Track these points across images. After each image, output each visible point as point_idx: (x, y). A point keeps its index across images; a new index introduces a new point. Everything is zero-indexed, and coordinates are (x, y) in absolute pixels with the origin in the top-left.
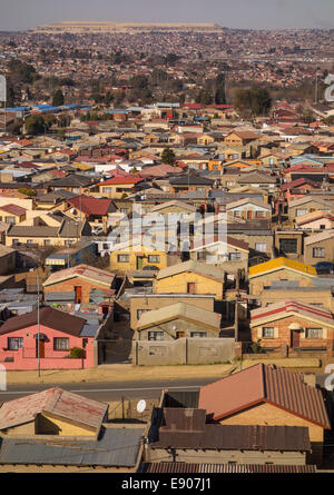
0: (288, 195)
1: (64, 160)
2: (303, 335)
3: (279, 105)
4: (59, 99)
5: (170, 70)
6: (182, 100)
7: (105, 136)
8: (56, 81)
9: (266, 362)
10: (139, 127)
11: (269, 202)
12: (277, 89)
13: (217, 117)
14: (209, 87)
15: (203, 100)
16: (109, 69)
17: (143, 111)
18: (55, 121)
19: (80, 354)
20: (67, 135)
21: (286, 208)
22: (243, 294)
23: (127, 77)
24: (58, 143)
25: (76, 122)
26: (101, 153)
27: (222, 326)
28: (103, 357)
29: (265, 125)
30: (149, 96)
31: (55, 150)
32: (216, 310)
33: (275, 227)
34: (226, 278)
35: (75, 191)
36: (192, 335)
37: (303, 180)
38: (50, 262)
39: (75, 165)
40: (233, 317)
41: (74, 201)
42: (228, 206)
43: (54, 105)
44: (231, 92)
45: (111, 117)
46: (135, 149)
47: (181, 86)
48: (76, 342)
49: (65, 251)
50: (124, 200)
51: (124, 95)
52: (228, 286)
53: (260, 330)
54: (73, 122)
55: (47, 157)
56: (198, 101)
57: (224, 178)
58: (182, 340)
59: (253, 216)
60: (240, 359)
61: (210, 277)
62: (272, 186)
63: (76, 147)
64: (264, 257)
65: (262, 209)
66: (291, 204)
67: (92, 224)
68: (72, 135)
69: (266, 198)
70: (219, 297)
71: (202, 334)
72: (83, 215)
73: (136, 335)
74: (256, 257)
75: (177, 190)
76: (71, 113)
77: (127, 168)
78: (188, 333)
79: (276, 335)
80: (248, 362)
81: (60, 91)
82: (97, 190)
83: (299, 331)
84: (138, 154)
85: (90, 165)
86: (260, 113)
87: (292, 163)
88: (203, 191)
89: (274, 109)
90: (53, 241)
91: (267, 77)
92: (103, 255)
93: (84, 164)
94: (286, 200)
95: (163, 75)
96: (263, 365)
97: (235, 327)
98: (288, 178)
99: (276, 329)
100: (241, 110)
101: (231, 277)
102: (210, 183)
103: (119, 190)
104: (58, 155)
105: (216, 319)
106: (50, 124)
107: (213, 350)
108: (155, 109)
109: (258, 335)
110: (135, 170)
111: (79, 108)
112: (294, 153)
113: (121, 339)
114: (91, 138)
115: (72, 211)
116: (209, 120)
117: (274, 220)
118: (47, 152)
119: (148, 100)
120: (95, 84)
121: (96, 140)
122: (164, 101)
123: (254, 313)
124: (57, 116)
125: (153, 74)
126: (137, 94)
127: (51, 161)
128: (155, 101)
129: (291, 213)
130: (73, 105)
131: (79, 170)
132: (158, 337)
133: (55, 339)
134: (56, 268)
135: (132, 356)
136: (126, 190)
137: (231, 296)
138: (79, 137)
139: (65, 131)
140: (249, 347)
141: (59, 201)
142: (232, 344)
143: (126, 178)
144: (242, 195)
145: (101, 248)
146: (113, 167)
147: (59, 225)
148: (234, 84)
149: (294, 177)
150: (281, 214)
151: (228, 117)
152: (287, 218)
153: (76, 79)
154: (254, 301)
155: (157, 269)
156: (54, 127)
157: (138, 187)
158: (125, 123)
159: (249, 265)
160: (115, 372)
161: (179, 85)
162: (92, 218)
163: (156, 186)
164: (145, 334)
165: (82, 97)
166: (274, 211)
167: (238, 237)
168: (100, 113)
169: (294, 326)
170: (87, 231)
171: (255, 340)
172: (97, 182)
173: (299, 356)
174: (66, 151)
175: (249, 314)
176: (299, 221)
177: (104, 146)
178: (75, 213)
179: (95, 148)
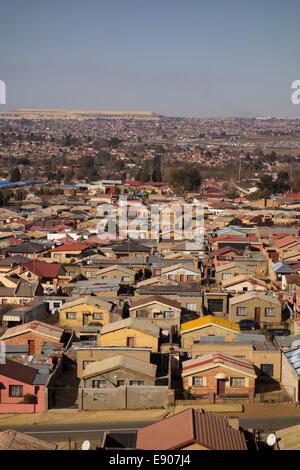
0: (215, 261)
1: (20, 229)
2: (228, 384)
3: (208, 183)
4: (16, 176)
5: (114, 152)
6: (123, 178)
7: (56, 209)
8: (14, 160)
9: (195, 407)
10: (86, 201)
11: (199, 267)
12: (206, 168)
13: (154, 192)
14: (147, 167)
15: (142, 178)
16: (61, 150)
17: (90, 187)
18: (13, 195)
19: (33, 400)
20: (23, 207)
21: (214, 272)
22: (176, 348)
23: (76, 158)
24: (15, 214)
25: (31, 195)
26: (53, 223)
27: (157, 376)
28: (53, 402)
29: (195, 200)
30: (95, 174)
31: (12, 220)
32: (152, 361)
33: (205, 289)
34: (161, 333)
35: (30, 256)
36: (131, 383)
37: (228, 248)
38: (7, 318)
39: (30, 234)
40: (167, 368)
41: (28, 266)
42: (163, 270)
43: (12, 181)
44: (166, 171)
45: (62, 192)
46: (82, 220)
47: (123, 166)
48: (29, 389)
49: (21, 309)
50: (72, 264)
51: (73, 173)
52: (162, 340)
53: (190, 379)
54: (29, 196)
55: (5, 227)
56: (137, 179)
57: (160, 246)
58: (122, 388)
59: (185, 278)
60: (173, 405)
61: (147, 332)
62: (201, 253)
63: (30, 219)
64: (194, 316)
65: (192, 273)
66: (217, 269)
67: (44, 285)
68: (28, 207)
69: (196, 263)
70: (155, 350)
71: (139, 383)
72: (37, 277)
73: (82, 383)
74: (187, 315)
75: (118, 256)
76: (27, 188)
77: (75, 237)
78: (127, 381)
79: (205, 384)
80: (180, 407)
81: (17, 170)
82: (49, 255)
83: (224, 380)
84: (85, 224)
85: (42, 234)
86: (191, 190)
87: (219, 233)
88: (142, 257)
89: (203, 186)
90: (10, 300)
91: (197, 159)
92: (53, 312)
93: (38, 233)
94: (213, 266)
95: (107, 156)
96: (193, 410)
97: (169, 376)
98: (215, 246)
99: (205, 379)
100: (175, 186)
101: (165, 333)
102: (148, 250)
103: (68, 256)
104: (15, 225)
105: (152, 369)
106: (9, 198)
107: (150, 397)
108: (100, 185)
109: (188, 383)
110: (82, 239)
111: (33, 184)
112: (221, 225)
113: (68, 387)
114: (44, 210)
115: (27, 273)
116: (147, 196)
117: (203, 283)
118: (5, 222)
119: (94, 177)
120: (48, 163)
121: (48, 212)
122: (108, 179)
123: (185, 364)
124: (14, 191)
125: (99, 156)
126: (84, 172)
127: (8, 230)
128: (100, 178)
129: (218, 278)
130: (28, 181)
131: (33, 238)
132: (101, 385)
133: (10, 386)
134: (12, 324)
135: (78, 401)
136: (75, 256)
137: (165, 349)
138: (33, 210)
139: (21, 204)
140: (181, 394)
141: (15, 265)
142: (166, 391)
143: (74, 246)
144: (175, 261)
145: (51, 307)
146: (63, 236)
147: (15, 286)
148: (169, 164)
149: (220, 245)
150: (209, 278)
151: (163, 193)
152: (214, 282)
153: (31, 158)
154: (186, 353)
155: (101, 325)
156: (12, 200)
157: (85, 253)
158: (73, 197)
159: (181, 322)
160: (63, 416)
161: (121, 165)
162: (44, 280)
163: (100, 253)
164: (89, 382)
165: (37, 174)
166: (203, 275)
167: (172, 297)
168: (53, 189)
169: (220, 376)
170: (39, 292)
171: (186, 388)
172: (49, 248)
173: (225, 403)
174: (22, 221)
175: (181, 365)
176: (224, 284)
177: (55, 217)
178: (29, 275)
179: (47, 219)
